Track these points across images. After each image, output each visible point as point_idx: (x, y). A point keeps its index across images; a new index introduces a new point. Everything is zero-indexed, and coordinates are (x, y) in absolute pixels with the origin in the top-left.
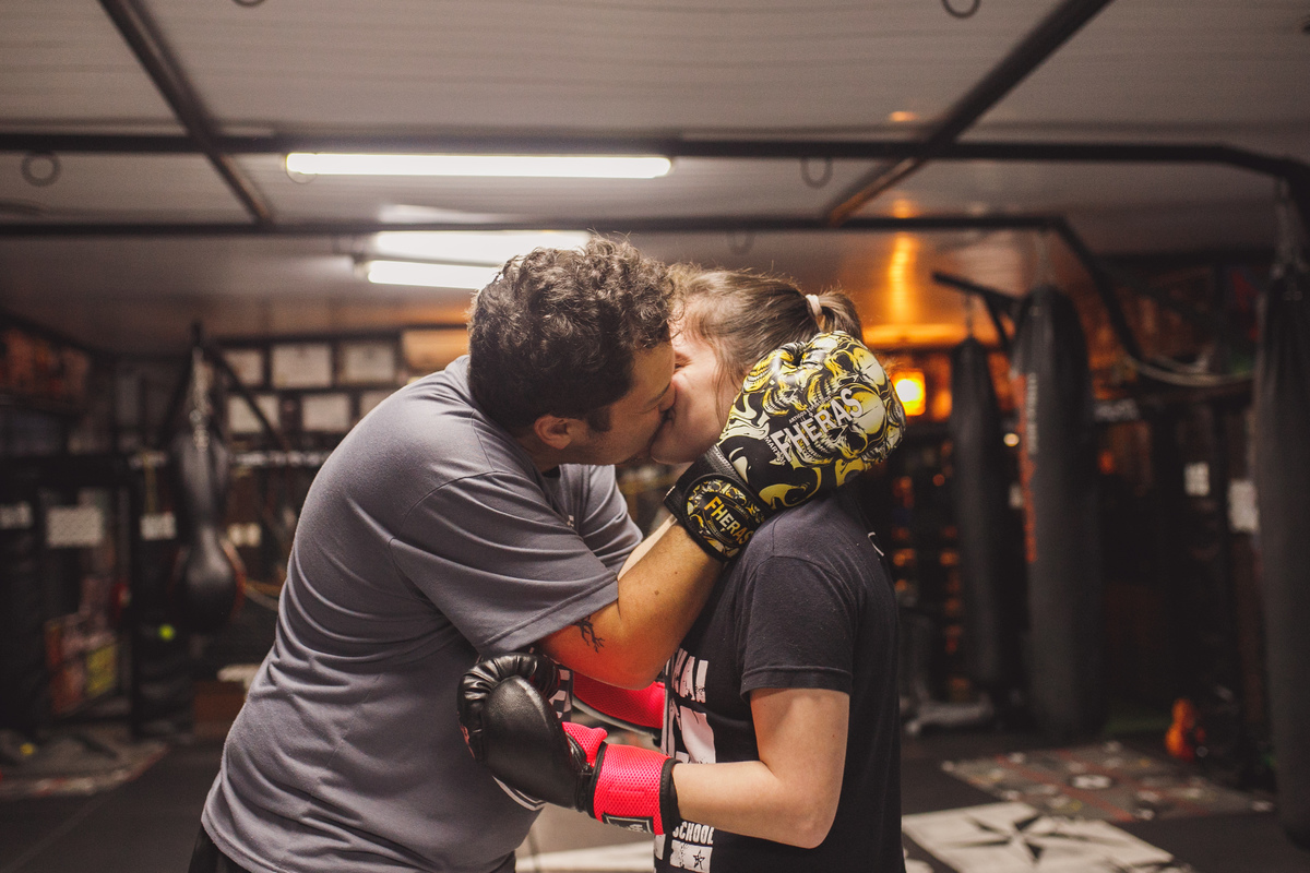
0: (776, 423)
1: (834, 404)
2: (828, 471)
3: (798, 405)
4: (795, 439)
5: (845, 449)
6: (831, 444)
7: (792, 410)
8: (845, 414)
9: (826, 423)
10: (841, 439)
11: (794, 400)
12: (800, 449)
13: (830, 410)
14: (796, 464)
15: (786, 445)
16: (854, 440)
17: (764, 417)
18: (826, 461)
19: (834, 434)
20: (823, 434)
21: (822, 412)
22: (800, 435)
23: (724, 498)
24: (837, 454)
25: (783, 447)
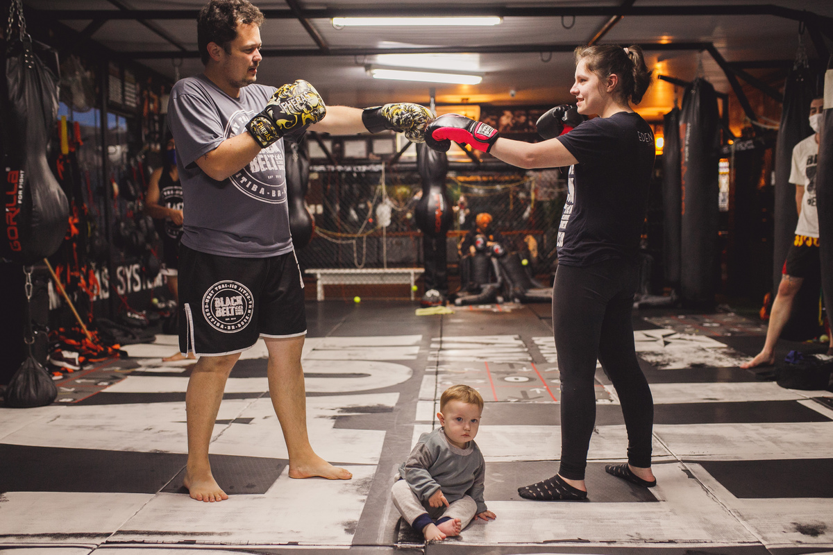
0: (282, 100)
1: (302, 96)
2: (300, 117)
3: (289, 95)
4: (288, 105)
5: (305, 110)
6: (301, 108)
7: (288, 97)
8: (305, 99)
9: (299, 101)
10: (304, 106)
11: (288, 94)
12: (290, 109)
13: (300, 97)
14: (289, 113)
15: (286, 107)
16: (308, 107)
17: (279, 99)
18: (299, 113)
19: (301, 104)
20: (298, 104)
21: (297, 97)
22: (290, 104)
23: (264, 123)
24: (302, 111)
25: (284, 108)
